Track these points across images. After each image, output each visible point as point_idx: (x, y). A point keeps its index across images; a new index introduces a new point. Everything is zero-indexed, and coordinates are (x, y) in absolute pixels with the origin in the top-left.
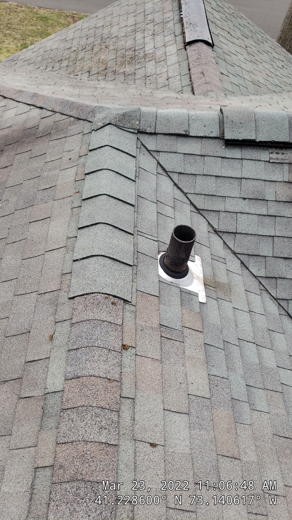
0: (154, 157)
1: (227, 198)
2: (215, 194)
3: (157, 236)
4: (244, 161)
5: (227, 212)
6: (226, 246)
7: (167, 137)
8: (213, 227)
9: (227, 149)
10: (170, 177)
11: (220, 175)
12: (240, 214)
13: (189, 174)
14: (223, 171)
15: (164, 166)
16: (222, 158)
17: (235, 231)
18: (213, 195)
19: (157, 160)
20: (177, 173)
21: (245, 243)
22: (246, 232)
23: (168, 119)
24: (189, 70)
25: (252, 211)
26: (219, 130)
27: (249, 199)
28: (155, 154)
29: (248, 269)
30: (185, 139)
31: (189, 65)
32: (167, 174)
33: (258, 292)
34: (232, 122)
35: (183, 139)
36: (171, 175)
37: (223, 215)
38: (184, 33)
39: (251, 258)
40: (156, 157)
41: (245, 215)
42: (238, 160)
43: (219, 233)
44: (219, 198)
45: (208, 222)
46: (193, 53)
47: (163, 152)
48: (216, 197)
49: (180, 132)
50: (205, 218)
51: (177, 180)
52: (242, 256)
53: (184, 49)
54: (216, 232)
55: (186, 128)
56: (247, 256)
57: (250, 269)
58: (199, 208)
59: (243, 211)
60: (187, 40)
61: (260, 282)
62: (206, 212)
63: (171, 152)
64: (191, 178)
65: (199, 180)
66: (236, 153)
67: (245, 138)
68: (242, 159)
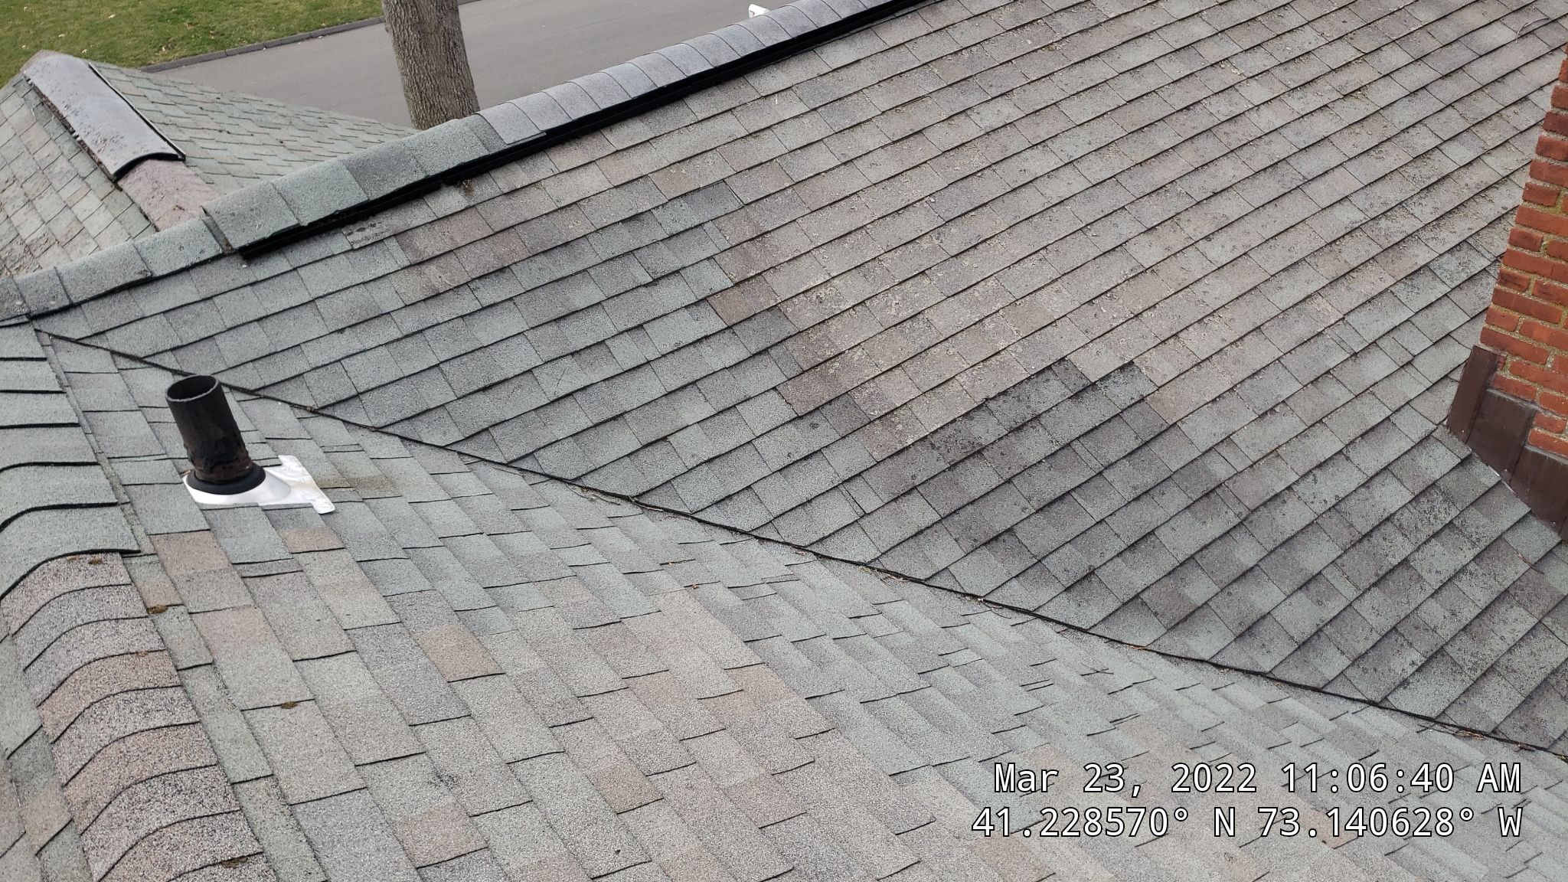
0: (98, 347)
1: (303, 346)
2: (274, 351)
3: (163, 451)
4: (302, 271)
5: (318, 368)
6: (353, 427)
7: (106, 300)
8: (305, 408)
9: (253, 267)
10: (156, 366)
11: (265, 315)
12: (347, 360)
13: (196, 342)
14: (266, 304)
15: (129, 352)
16: (252, 284)
17: (354, 392)
18: (270, 355)
19: (106, 349)
20: (166, 351)
21: (388, 402)
22: (379, 383)
23: (90, 270)
24: (146, 217)
25: (371, 344)
26: (215, 242)
27: (350, 327)
28: (95, 341)
29: (421, 443)
30: (151, 289)
31: (141, 211)
32: (146, 362)
33: (465, 468)
34: (233, 214)
35: (145, 289)
36: (156, 360)
37: (311, 378)
38: (100, 163)
39: (417, 422)
40: (100, 345)
41: (359, 357)
42: (289, 275)
43: (325, 412)
44: (286, 353)
45: (289, 403)
46: (139, 185)
47: (111, 329)
48: (280, 355)
49: (129, 279)
50: (279, 400)
51: (175, 364)
52: (396, 426)
53: (117, 192)
54: (316, 412)
55: (140, 266)
56: (407, 422)
57: (425, 441)
58: (253, 388)
59: (351, 352)
60: (112, 170)
61: (460, 453)
62: (274, 389)
63: (131, 322)
64: (205, 347)
65: (224, 342)
66: (278, 264)
67: (276, 230)
68: (295, 269)
